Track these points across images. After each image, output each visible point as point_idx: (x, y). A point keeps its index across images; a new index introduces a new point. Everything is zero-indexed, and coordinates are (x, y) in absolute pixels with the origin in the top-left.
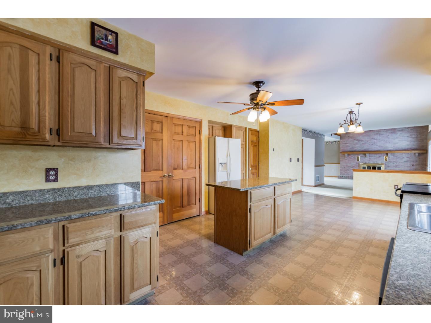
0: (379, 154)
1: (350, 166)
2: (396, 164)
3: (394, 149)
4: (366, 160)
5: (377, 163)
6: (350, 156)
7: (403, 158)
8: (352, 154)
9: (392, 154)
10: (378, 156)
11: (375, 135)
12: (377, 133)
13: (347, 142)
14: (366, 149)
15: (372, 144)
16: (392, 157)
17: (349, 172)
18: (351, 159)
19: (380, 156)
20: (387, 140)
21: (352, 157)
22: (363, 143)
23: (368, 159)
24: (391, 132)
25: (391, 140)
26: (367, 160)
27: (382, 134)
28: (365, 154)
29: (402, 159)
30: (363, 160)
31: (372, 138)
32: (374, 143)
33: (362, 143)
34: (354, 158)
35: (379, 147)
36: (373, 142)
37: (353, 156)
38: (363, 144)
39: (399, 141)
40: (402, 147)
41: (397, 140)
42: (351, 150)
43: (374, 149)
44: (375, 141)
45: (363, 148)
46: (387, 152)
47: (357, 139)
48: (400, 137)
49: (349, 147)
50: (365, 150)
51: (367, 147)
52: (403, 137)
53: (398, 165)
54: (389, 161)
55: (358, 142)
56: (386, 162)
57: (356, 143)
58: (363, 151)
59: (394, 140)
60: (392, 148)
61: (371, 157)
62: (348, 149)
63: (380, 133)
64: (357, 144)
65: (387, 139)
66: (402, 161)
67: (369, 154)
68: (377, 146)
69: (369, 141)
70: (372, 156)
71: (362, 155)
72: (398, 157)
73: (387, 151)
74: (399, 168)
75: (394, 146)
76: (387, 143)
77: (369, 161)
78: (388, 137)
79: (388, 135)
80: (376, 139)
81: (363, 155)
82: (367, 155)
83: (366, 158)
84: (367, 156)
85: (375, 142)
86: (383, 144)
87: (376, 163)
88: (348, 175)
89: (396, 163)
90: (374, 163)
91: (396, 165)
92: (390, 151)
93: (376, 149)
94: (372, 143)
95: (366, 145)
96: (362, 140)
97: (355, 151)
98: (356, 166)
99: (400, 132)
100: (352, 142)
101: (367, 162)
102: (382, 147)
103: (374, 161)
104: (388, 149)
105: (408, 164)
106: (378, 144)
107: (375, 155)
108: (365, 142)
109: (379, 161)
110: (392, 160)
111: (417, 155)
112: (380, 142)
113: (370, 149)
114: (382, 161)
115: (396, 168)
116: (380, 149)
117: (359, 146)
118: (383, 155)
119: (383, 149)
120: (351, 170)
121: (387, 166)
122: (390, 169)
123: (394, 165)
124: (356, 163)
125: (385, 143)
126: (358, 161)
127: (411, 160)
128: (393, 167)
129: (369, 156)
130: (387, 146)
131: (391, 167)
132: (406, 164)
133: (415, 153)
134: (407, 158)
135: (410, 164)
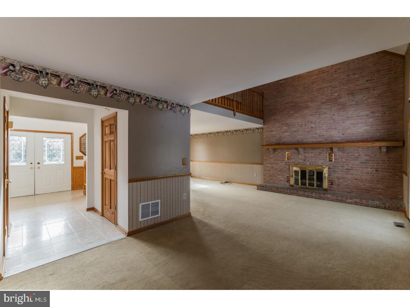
0: (319, 148)
1: (277, 169)
2: (347, 168)
3: (342, 139)
4: (299, 159)
6: (276, 153)
7: (359, 155)
8: (280, 149)
9: (339, 148)
10: (318, 151)
11: (312, 115)
12: (315, 112)
13: (273, 129)
14: (300, 140)
15: (309, 132)
16: (341, 153)
17: (275, 178)
18: (278, 156)
19: (320, 153)
20: (331, 124)
21: (280, 153)
22: (295, 129)
23: (303, 158)
24: (339, 109)
25: (338, 123)
26: (301, 159)
27: (324, 113)
28: (297, 149)
29: (357, 158)
30: (295, 159)
31: (308, 121)
32: (312, 130)
33: (293, 129)
34: (282, 155)
35: (319, 136)
36: (310, 127)
37: (282, 153)
38: (294, 131)
39: (352, 124)
40: (356, 136)
41: (348, 123)
42: (277, 142)
43: (311, 140)
44: (313, 125)
45: (295, 139)
46: (331, 145)
47: (287, 124)
48: (354, 117)
49: (275, 137)
50: (298, 141)
51: (300, 136)
52: (358, 116)
53: (350, 169)
54: (336, 162)
55: (288, 128)
56: (331, 163)
57: (285, 130)
58: (295, 144)
59: (343, 123)
60: (340, 139)
61: (306, 155)
62: (274, 140)
64: (287, 132)
65: (332, 121)
66: (357, 162)
67: (304, 148)
68: (317, 134)
69: (304, 126)
70: (309, 153)
71: (293, 151)
72: (351, 154)
73: (333, 143)
74: (353, 174)
75: (343, 134)
76: (332, 128)
77: (304, 161)
79: (334, 115)
80: (314, 122)
81: (295, 151)
82: (301, 150)
83: (300, 156)
84: (300, 153)
85: (312, 128)
86: (326, 131)
88: (275, 184)
89: (346, 165)
90: (311, 164)
91: (347, 169)
92: (336, 142)
93: (315, 140)
94: (307, 130)
95: (300, 133)
96: (294, 124)
97: (284, 144)
98: (285, 169)
99: (353, 107)
100: (279, 129)
101: (301, 163)
102: (323, 136)
103: (311, 161)
104: (334, 140)
105: (368, 168)
106: (318, 132)
107: (312, 151)
108: (298, 129)
109: (320, 161)
110: (340, 160)
111: (384, 150)
112: (321, 127)
113: (305, 141)
114: (324, 161)
115: (346, 174)
116: (320, 139)
117: (289, 135)
118: (325, 150)
119: (326, 140)
120: (279, 175)
121: (333, 171)
122: (336, 175)
123: (343, 169)
124: (286, 164)
125: (328, 129)
126: (288, 161)
127: (374, 161)
128: (342, 173)
129: (304, 153)
130: (332, 134)
131: (339, 173)
132: (365, 168)
133: (380, 147)
134: (366, 155)
135: (371, 168)
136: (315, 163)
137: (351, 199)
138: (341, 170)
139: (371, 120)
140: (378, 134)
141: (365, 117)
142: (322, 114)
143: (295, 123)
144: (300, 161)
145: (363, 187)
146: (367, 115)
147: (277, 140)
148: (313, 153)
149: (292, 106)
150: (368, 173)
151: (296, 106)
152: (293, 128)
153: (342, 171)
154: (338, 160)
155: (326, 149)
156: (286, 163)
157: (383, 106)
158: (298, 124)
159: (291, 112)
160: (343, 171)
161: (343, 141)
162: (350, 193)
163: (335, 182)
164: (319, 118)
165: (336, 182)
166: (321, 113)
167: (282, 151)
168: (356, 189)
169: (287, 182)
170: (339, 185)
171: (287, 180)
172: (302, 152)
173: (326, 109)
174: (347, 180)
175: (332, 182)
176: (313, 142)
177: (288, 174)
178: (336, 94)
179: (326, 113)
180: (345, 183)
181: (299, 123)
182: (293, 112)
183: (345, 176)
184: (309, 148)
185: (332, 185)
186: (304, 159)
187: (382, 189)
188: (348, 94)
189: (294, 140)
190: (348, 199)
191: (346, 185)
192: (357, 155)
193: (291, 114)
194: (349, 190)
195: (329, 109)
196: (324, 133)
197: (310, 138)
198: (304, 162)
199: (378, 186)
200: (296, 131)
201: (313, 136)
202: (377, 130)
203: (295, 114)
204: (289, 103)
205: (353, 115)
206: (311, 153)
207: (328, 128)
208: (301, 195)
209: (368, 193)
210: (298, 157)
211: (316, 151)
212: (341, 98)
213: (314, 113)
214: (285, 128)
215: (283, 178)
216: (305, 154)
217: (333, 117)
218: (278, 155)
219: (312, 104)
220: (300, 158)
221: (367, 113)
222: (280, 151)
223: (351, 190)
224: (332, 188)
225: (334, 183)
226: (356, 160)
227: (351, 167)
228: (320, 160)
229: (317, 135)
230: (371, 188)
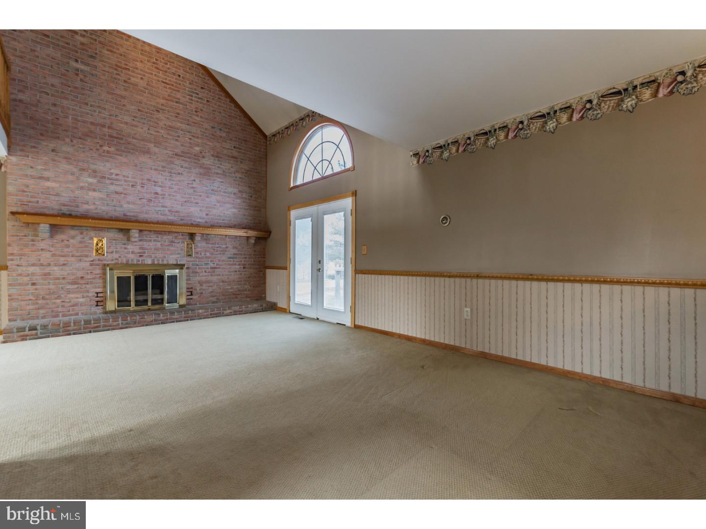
0: (170, 232)
1: (64, 278)
2: (212, 265)
3: (206, 222)
4: (128, 253)
5: (165, 262)
6: (60, 237)
7: (227, 247)
8: (72, 227)
9: (203, 235)
10: (167, 238)
11: (156, 170)
12: (163, 167)
13: (46, 174)
14: (128, 214)
15: (150, 201)
16: (204, 244)
17: (58, 301)
18: (68, 246)
19: (173, 242)
20: (189, 194)
21: (73, 237)
22: (119, 189)
23: (137, 250)
24: (201, 174)
25: (200, 196)
26: (133, 252)
27: (179, 174)
28: (126, 231)
29: (224, 251)
30: (117, 252)
31: (149, 180)
32: (156, 198)
33: (113, 188)
34: (81, 242)
35: (170, 211)
36: (153, 191)
37: (79, 238)
38: (116, 192)
39: (219, 202)
40: (223, 220)
41: (213, 198)
42: (65, 209)
43: (153, 217)
44: (159, 190)
45: (118, 209)
46: (192, 230)
47: (95, 171)
48: (220, 191)
49: (57, 195)
50: (125, 215)
51: (131, 206)
52: (225, 192)
53: (215, 268)
54: (197, 258)
55: (99, 182)
56: (189, 259)
57: (91, 184)
58: (117, 220)
59: (208, 197)
60: (203, 221)
61: (145, 244)
62: (52, 204)
63: (172, 169)
64: (94, 190)
65: (191, 191)
66: (224, 258)
67: (141, 231)
68: (166, 207)
69: (139, 187)
70: (150, 241)
71: (113, 234)
72: (217, 246)
73: (192, 225)
74: (219, 275)
75: (207, 215)
76: (191, 202)
77: (140, 256)
78: (194, 185)
79: (194, 180)
80: (160, 184)
81: (120, 236)
82: (135, 234)
83: (130, 247)
84: (133, 239)
85: (157, 193)
86: (182, 205)
87: (160, 263)
88: (57, 316)
89: (211, 261)
90: (156, 262)
91: (212, 268)
92: (199, 226)
93: (162, 218)
94: (147, 196)
95: (130, 198)
96: (114, 176)
97: (84, 217)
98: (89, 277)
99: (220, 178)
100: (71, 178)
101: (132, 260)
102: (177, 212)
103: (156, 257)
104: (194, 221)
105: (236, 265)
106: (168, 203)
107: (158, 237)
108: (125, 189)
109: (171, 256)
110: (203, 254)
111: (253, 241)
112: (173, 196)
113: (143, 216)
114: (178, 256)
115: (211, 275)
116: (172, 218)
117: (102, 199)
118: (181, 237)
119: (181, 220)
120: (69, 292)
121: (193, 272)
122: (198, 278)
123: (208, 268)
124: (91, 265)
125: (186, 202)
126: (98, 257)
127: (241, 254)
128: (206, 274)
129: (141, 240)
130: (192, 212)
131: (201, 274)
132: (232, 265)
133: (248, 238)
134: (234, 248)
135: (239, 265)
136: (162, 260)
137: (229, 308)
138: (204, 270)
139: (239, 201)
140: (246, 221)
141: (232, 195)
142: (175, 174)
143: (117, 175)
144: (131, 256)
145: (231, 291)
146: (234, 194)
147: (64, 205)
148: (159, 242)
149: (110, 136)
150: (236, 271)
151: (122, 139)
152: (112, 184)
153: (205, 272)
154: (201, 254)
155: (182, 235)
156: (92, 261)
157: (249, 187)
158: (126, 178)
159: (106, 148)
160: (207, 271)
161: (207, 225)
162: (217, 302)
163: (196, 289)
164: (170, 180)
165: (198, 289)
166: (173, 171)
167: (82, 233)
168: (223, 295)
169: (97, 305)
170: (201, 293)
171: (97, 302)
172: (135, 237)
173: (182, 167)
174: (211, 284)
175: (191, 290)
176: (158, 221)
177: (99, 288)
178: (197, 149)
179: (182, 174)
180: (210, 289)
181: (128, 177)
182: (112, 149)
183: (210, 278)
184: (150, 231)
185: (192, 295)
186: (139, 253)
187: (249, 290)
188: (213, 156)
189: (118, 212)
190: (226, 310)
191: (212, 292)
192: (224, 246)
193: (108, 152)
194: (214, 299)
195: (186, 168)
196: (179, 208)
197: (153, 213)
198: (140, 259)
199: (246, 287)
200: (121, 193)
201: (158, 209)
202: (244, 215)
203: (120, 157)
204: (104, 126)
205: (220, 189)
206: (155, 241)
207: (185, 199)
208: (152, 321)
209: (236, 298)
210: (126, 248)
211: (165, 237)
212: (203, 157)
213: (160, 168)
214: (91, 180)
215: (83, 297)
216: (141, 243)
217: (192, 184)
218: (67, 243)
219: (156, 150)
220: (131, 250)
221: (236, 190)
222: (73, 232)
223: (217, 299)
224: (191, 300)
225: (194, 292)
226: (224, 254)
227: (217, 264)
228: (171, 254)
229: (167, 209)
230: (239, 290)
